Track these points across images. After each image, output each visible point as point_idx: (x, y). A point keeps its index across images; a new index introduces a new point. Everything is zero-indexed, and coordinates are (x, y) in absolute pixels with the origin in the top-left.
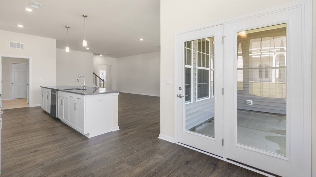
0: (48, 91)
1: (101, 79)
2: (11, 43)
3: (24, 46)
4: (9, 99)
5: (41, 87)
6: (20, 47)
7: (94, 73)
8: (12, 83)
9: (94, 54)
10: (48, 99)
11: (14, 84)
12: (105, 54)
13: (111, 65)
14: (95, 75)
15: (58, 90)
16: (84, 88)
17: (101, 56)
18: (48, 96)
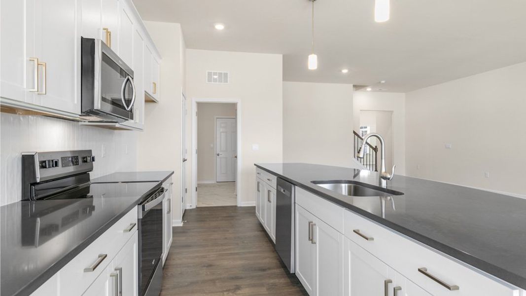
0: (269, 180)
1: (371, 146)
2: (210, 74)
3: (229, 76)
4: (213, 182)
5: (255, 165)
6: (223, 79)
7: (354, 132)
8: (217, 153)
9: (354, 86)
10: (269, 201)
11: (220, 156)
12: (383, 82)
13: (392, 112)
14: (356, 137)
15: (295, 184)
16: (380, 183)
17: (369, 89)
18: (269, 191)
